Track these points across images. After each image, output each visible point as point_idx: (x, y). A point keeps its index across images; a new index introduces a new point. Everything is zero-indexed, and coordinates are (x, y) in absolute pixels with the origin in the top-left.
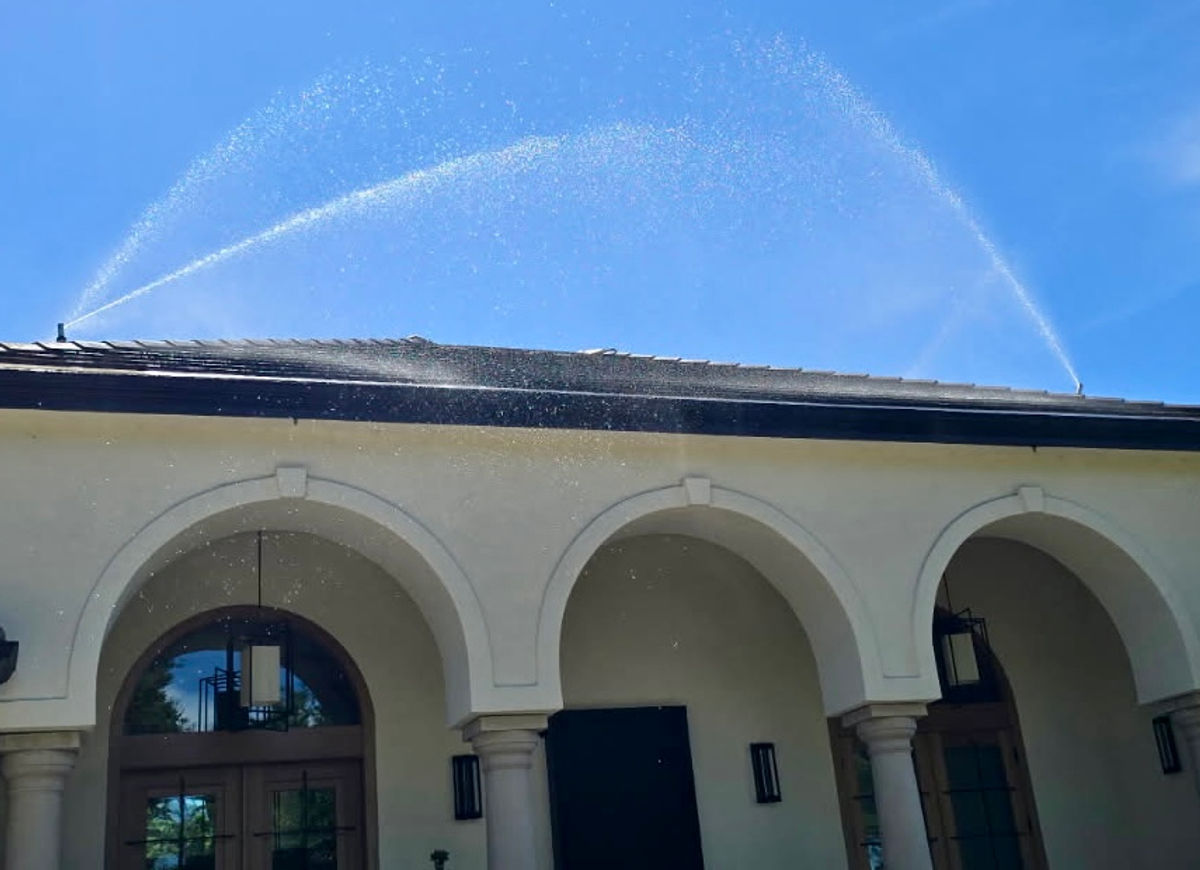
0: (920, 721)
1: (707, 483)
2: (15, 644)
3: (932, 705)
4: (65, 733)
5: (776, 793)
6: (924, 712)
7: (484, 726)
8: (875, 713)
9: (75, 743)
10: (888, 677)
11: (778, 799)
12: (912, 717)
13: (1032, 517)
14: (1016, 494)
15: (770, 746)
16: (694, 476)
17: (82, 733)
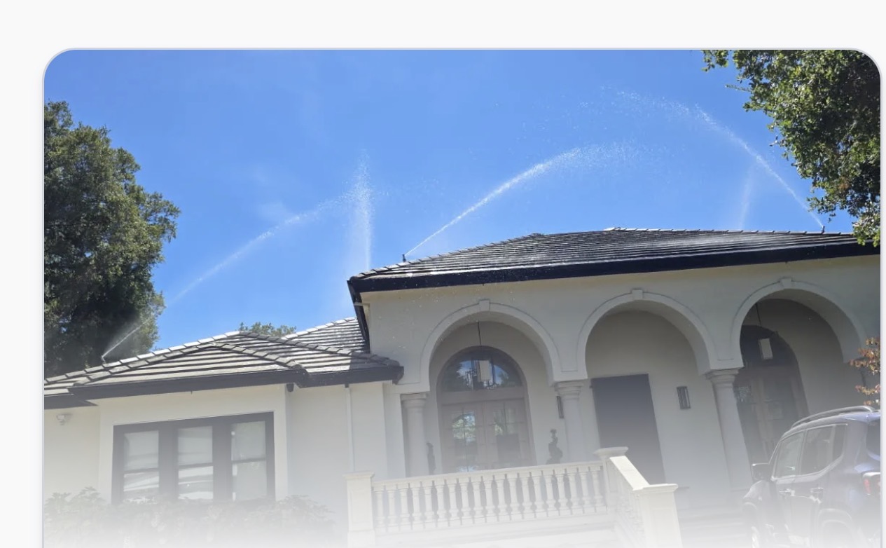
0: (736, 375)
1: (641, 291)
2: (403, 368)
3: (740, 370)
4: (421, 393)
5: (688, 405)
6: (737, 372)
7: (560, 386)
8: (716, 374)
9: (425, 396)
10: (720, 360)
11: (690, 407)
12: (733, 375)
13: (786, 291)
14: (779, 282)
15: (686, 387)
16: (636, 289)
17: (427, 394)
